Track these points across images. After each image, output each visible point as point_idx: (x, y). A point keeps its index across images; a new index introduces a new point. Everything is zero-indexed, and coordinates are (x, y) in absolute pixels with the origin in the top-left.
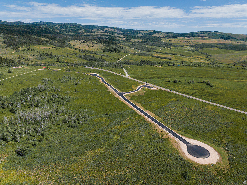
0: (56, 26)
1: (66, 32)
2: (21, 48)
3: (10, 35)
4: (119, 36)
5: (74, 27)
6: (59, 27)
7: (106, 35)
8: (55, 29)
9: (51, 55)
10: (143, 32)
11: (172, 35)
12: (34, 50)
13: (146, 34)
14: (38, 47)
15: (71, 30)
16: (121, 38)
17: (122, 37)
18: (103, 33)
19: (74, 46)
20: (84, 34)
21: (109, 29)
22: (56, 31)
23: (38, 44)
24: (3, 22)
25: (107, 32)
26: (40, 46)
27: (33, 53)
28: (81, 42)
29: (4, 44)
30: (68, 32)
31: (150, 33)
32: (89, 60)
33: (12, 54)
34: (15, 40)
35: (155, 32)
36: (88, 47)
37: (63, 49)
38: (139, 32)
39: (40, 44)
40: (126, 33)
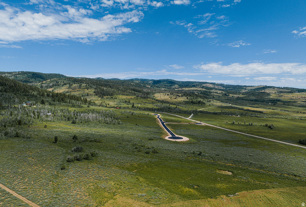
0: (149, 82)
1: (157, 87)
2: (106, 97)
4: (216, 91)
5: (168, 82)
6: (153, 82)
7: (200, 90)
8: (146, 85)
9: (129, 102)
10: (250, 88)
11: (290, 91)
12: (116, 99)
13: (253, 89)
14: (121, 96)
15: (163, 86)
16: (217, 93)
17: (219, 92)
19: (157, 98)
20: (176, 89)
21: (208, 85)
22: (148, 86)
25: (203, 87)
26: (123, 96)
27: (114, 100)
28: (165, 95)
30: (160, 88)
31: (259, 88)
34: (103, 91)
35: (265, 87)
36: (171, 98)
37: (144, 99)
38: (245, 88)
40: (228, 89)
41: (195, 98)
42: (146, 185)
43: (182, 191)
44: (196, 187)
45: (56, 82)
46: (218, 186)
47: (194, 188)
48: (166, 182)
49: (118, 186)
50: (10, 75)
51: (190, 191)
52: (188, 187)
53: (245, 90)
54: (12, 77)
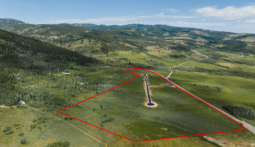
0: (144, 29)
1: (150, 36)
2: (110, 53)
3: (105, 43)
5: (160, 30)
6: (147, 30)
9: (127, 59)
10: (232, 36)
12: (117, 55)
13: (235, 37)
14: (121, 52)
15: (156, 34)
17: (202, 42)
18: (184, 37)
19: (148, 52)
22: (142, 35)
23: (122, 50)
24: (104, 26)
26: (123, 52)
27: (116, 57)
28: (155, 48)
29: (101, 50)
30: (152, 36)
32: (152, 65)
33: (104, 57)
34: (107, 47)
36: (159, 53)
37: (138, 54)
38: (228, 35)
39: (123, 50)
41: (179, 52)
42: (132, 134)
43: (144, 137)
44: (150, 136)
45: (71, 37)
46: (159, 135)
47: (149, 136)
48: (139, 133)
49: (123, 134)
50: (34, 28)
51: (147, 137)
52: (147, 136)
53: (228, 38)
54: (36, 30)
